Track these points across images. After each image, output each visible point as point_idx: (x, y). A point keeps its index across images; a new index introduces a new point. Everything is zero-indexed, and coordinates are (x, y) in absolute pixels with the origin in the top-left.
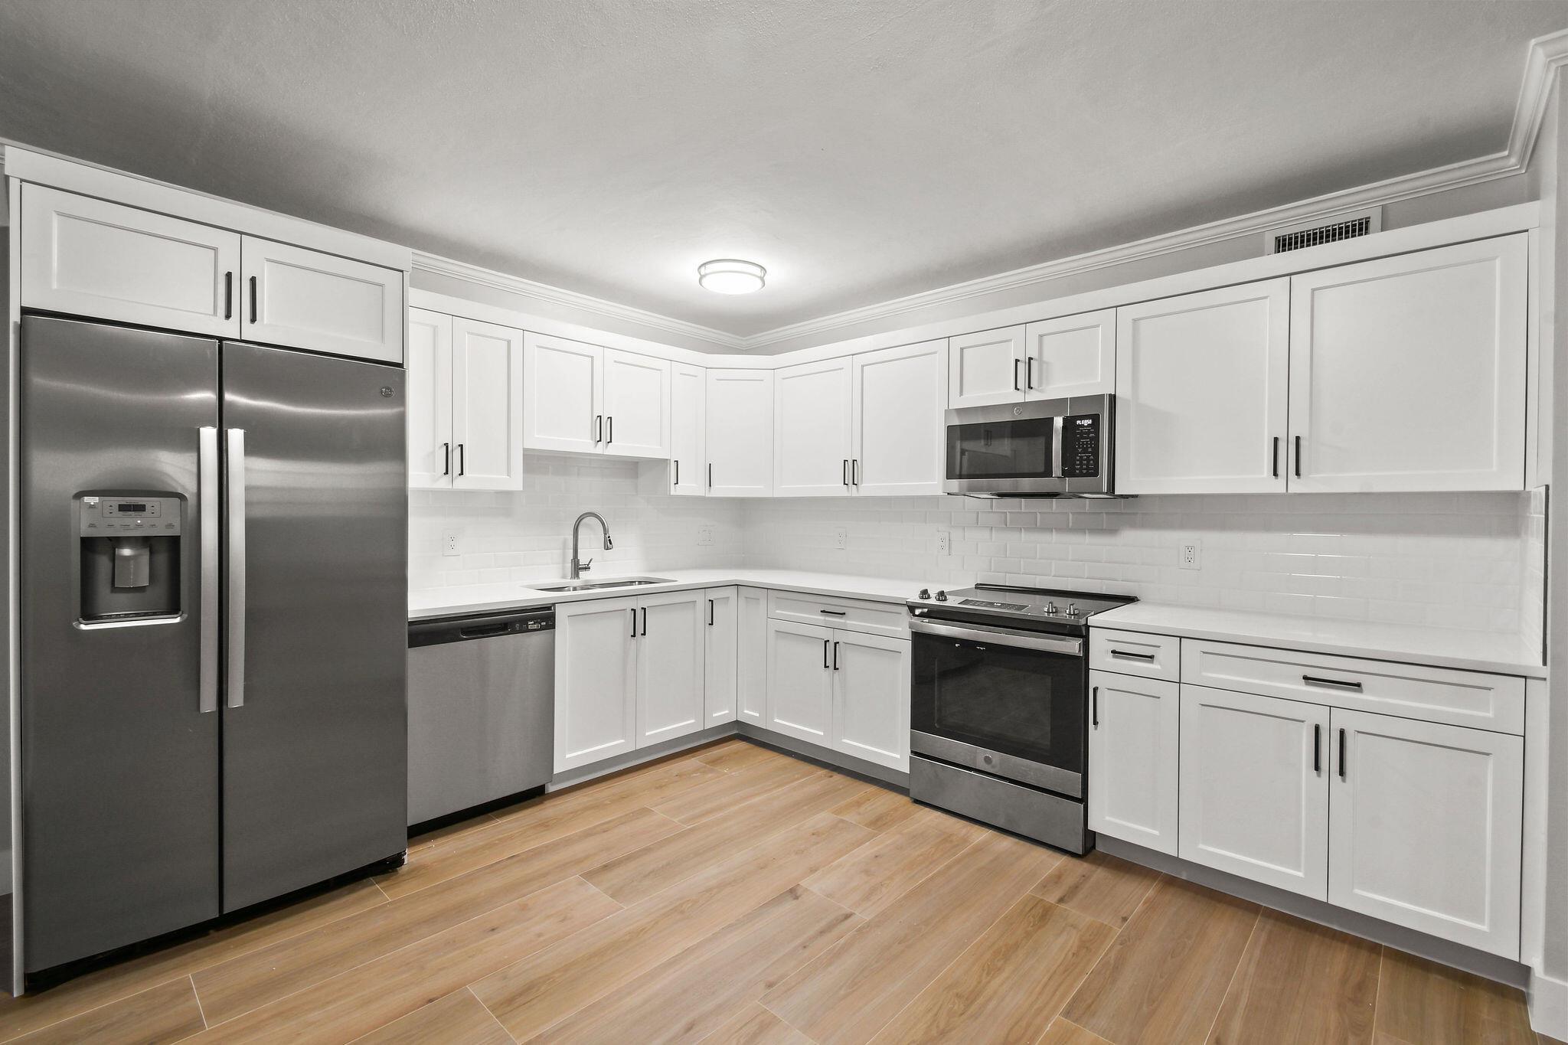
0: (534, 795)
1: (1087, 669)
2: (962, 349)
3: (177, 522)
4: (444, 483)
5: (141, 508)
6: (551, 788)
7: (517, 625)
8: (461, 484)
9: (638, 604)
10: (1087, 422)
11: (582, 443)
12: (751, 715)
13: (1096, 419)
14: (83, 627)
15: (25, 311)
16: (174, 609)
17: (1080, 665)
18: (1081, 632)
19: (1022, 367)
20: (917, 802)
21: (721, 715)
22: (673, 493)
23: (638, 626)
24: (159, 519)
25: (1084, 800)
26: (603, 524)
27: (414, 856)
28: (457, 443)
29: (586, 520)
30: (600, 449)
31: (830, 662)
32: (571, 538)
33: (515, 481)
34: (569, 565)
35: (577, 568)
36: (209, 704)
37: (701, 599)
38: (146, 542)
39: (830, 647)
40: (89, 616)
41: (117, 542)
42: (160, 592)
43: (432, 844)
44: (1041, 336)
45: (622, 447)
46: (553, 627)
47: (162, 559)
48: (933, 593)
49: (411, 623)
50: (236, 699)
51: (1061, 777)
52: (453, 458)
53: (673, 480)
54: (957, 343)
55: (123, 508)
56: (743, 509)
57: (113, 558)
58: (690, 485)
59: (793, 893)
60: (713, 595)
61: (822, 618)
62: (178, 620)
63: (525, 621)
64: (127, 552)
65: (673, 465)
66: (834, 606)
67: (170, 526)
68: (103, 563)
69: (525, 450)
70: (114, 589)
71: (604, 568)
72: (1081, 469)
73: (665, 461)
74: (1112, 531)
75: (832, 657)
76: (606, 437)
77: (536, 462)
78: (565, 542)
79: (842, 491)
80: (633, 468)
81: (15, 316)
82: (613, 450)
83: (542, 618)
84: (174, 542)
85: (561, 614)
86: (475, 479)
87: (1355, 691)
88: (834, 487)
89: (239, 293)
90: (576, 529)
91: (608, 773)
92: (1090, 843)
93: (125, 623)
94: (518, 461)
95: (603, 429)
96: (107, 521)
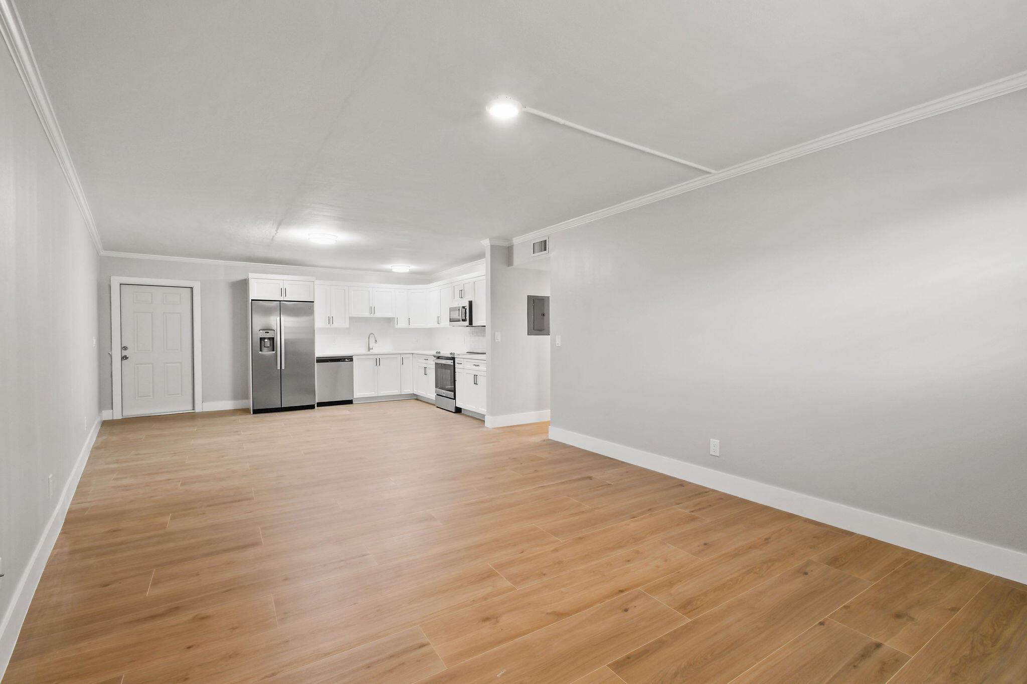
0: (350, 402)
1: (455, 368)
4: (328, 326)
5: (268, 332)
6: (354, 402)
7: (343, 360)
8: (333, 326)
9: (378, 357)
11: (366, 314)
13: (467, 307)
14: (260, 352)
15: (252, 300)
16: (274, 351)
18: (453, 359)
19: (461, 292)
20: (437, 407)
21: (408, 391)
22: (396, 327)
23: (378, 362)
24: (271, 334)
25: (455, 399)
26: (375, 336)
27: (317, 408)
28: (331, 316)
29: (371, 335)
30: (372, 316)
31: (425, 373)
33: (347, 325)
34: (367, 348)
35: (369, 349)
36: (279, 368)
37: (399, 357)
38: (269, 338)
39: (425, 369)
41: (265, 338)
42: (271, 348)
45: (379, 314)
46: (352, 361)
47: (271, 341)
49: (315, 358)
50: (283, 368)
51: (451, 394)
52: (331, 320)
53: (397, 323)
54: (453, 285)
55: (266, 332)
57: (264, 341)
58: (403, 324)
60: (403, 356)
62: (274, 353)
63: (345, 359)
64: (266, 340)
65: (396, 319)
66: (426, 358)
67: (273, 335)
68: (263, 342)
69: (349, 317)
70: (265, 347)
71: (377, 349)
72: (464, 319)
73: (394, 318)
76: (373, 312)
77: (353, 320)
79: (437, 326)
80: (384, 320)
81: (250, 301)
82: (376, 316)
83: (348, 359)
84: (273, 338)
85: (354, 358)
86: (336, 325)
87: (478, 367)
89: (283, 291)
90: (369, 338)
91: (369, 401)
92: (458, 410)
93: (266, 352)
94: (348, 320)
95: (372, 310)
96: (262, 334)
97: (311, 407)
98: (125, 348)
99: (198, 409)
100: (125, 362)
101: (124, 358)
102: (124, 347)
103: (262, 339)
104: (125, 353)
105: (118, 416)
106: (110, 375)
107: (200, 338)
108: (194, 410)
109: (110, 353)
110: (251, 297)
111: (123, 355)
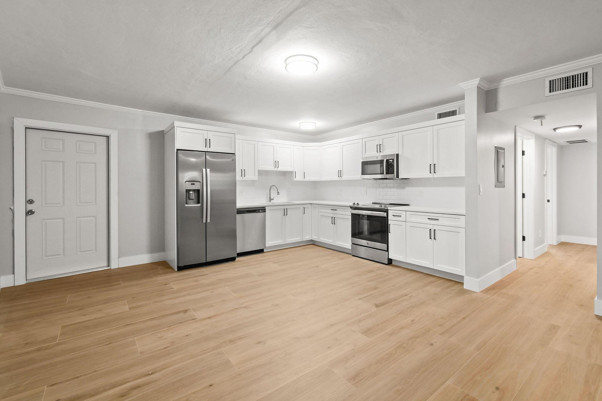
0: (261, 251)
1: (388, 220)
2: (365, 142)
3: (199, 187)
4: (241, 178)
5: (194, 184)
6: (265, 251)
7: (258, 211)
8: (244, 179)
9: (285, 207)
10: (391, 161)
11: (271, 168)
12: (315, 238)
13: (393, 160)
14: (186, 206)
16: (198, 203)
17: (386, 219)
18: (387, 211)
19: (378, 146)
20: (353, 256)
21: (307, 238)
22: (294, 180)
23: (285, 213)
24: (197, 186)
25: (388, 251)
26: (277, 188)
27: (237, 259)
28: (243, 169)
29: (273, 187)
30: (276, 169)
31: (333, 223)
32: (269, 192)
33: (256, 178)
34: (268, 199)
35: (271, 199)
36: (204, 221)
37: (301, 207)
39: (333, 218)
40: (187, 204)
41: (190, 190)
42: (196, 200)
43: (241, 258)
44: (383, 139)
45: (281, 168)
46: (265, 211)
47: (196, 194)
48: (356, 204)
49: (237, 209)
50: (209, 221)
51: (383, 246)
52: (243, 173)
53: (295, 176)
54: (364, 140)
55: (192, 184)
56: (315, 184)
58: (299, 178)
59: (317, 267)
60: (304, 206)
61: (331, 211)
62: (200, 205)
63: (259, 210)
64: (191, 192)
65: (294, 173)
66: (334, 208)
67: (198, 187)
68: (188, 194)
69: (258, 170)
70: (189, 199)
71: (276, 201)
72: (390, 172)
73: (292, 172)
74: (404, 188)
75: (333, 221)
76: (277, 166)
77: (261, 173)
78: (267, 192)
79: (338, 179)
80: (285, 174)
81: (176, 151)
82: (279, 169)
83: (262, 210)
84: (200, 191)
85: (267, 209)
86: (248, 177)
87: (437, 221)
88: (336, 178)
89: (208, 142)
90: (270, 189)
91: (278, 249)
92: (390, 262)
93: (192, 205)
94: (257, 173)
95: (276, 164)
96: (189, 187)
97: (233, 259)
98: (31, 202)
99: (114, 265)
100: (30, 217)
101: (29, 213)
102: (29, 200)
103: (188, 191)
104: (30, 207)
105: (21, 281)
106: (11, 232)
107: (117, 190)
108: (109, 266)
109: (12, 208)
110: (178, 146)
111: (28, 210)
